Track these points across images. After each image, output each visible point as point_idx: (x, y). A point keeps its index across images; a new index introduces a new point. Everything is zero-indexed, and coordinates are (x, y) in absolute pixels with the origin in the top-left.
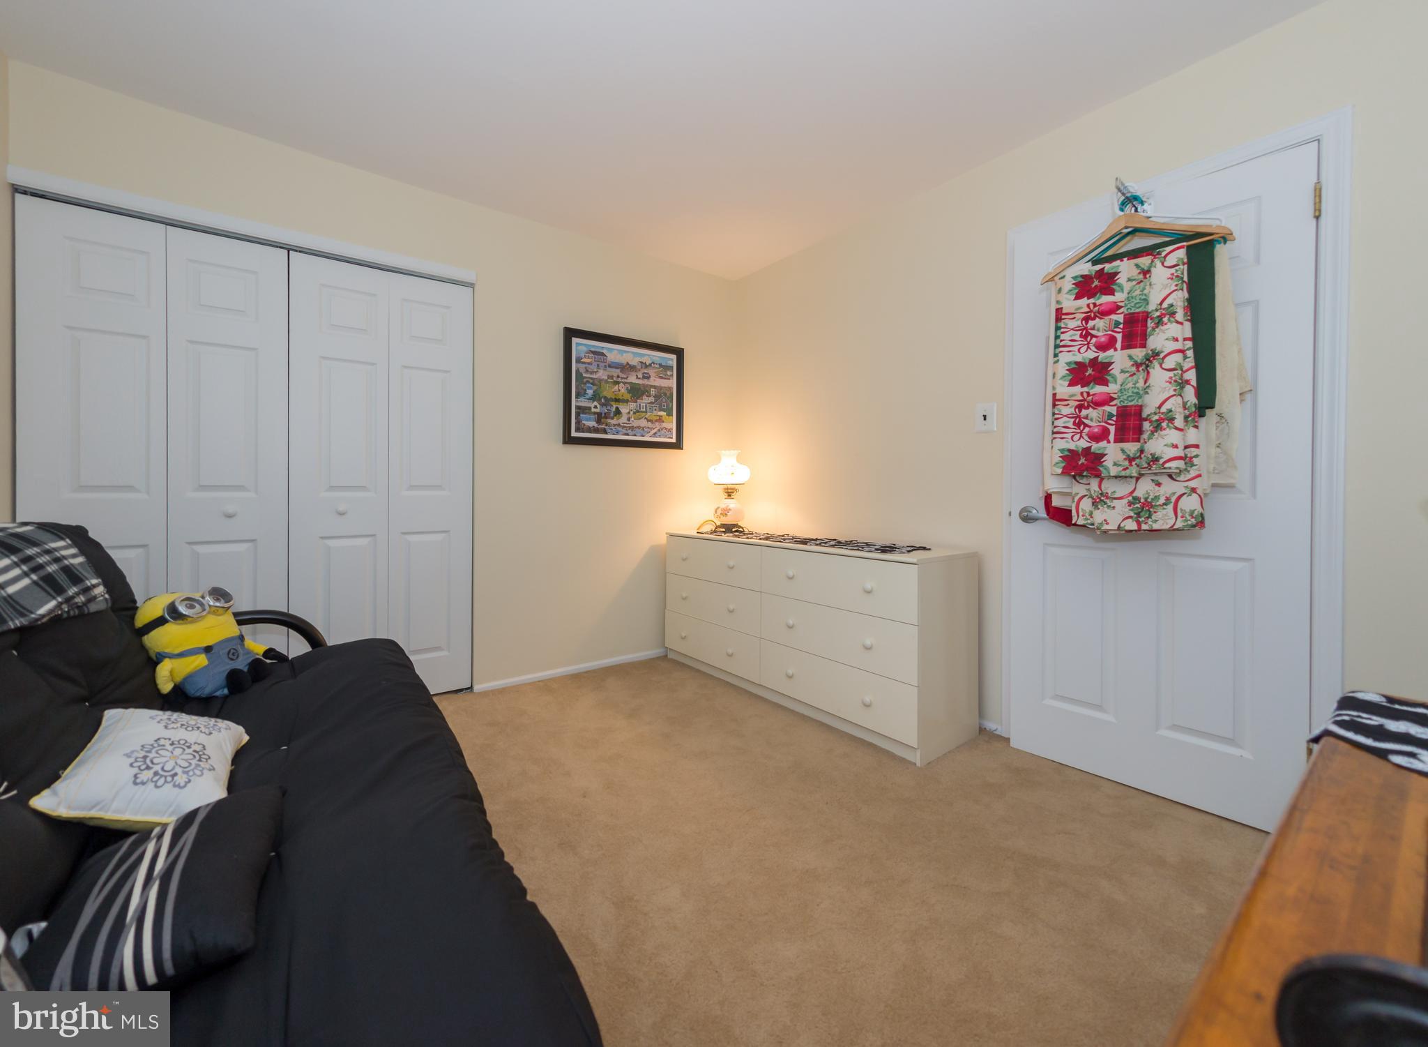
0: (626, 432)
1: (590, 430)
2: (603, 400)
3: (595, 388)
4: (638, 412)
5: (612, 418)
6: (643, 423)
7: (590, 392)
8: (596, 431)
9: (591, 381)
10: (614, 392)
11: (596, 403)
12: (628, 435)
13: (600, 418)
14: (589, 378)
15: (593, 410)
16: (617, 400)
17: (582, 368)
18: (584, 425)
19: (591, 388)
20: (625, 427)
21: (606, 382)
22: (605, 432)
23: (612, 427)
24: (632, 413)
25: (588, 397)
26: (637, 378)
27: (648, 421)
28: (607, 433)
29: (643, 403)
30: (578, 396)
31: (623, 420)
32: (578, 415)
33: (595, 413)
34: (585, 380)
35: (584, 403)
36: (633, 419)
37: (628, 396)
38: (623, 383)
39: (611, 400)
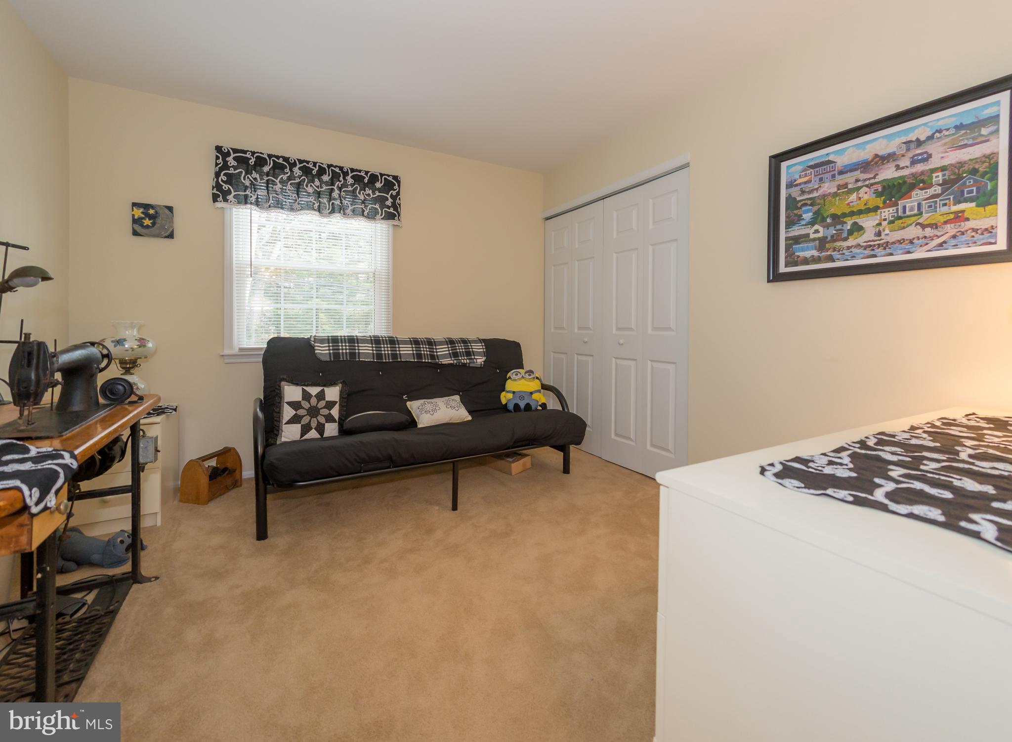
0: (872, 253)
1: (806, 261)
2: (829, 220)
3: (816, 208)
4: (900, 218)
5: (846, 239)
6: (913, 232)
7: (808, 216)
8: (817, 260)
9: (809, 202)
10: (848, 204)
11: (816, 227)
12: (875, 256)
13: (822, 243)
14: (807, 199)
15: (812, 236)
16: (852, 214)
17: (795, 192)
18: (798, 257)
19: (807, 212)
20: (870, 246)
21: (835, 195)
22: (831, 259)
23: (844, 251)
24: (885, 223)
25: (803, 223)
26: (898, 168)
27: (923, 226)
28: (834, 261)
29: (912, 202)
30: (790, 224)
31: (868, 235)
32: (788, 248)
33: (814, 240)
34: (799, 205)
35: (797, 231)
36: (887, 231)
37: (879, 202)
38: (867, 186)
39: (845, 215)
